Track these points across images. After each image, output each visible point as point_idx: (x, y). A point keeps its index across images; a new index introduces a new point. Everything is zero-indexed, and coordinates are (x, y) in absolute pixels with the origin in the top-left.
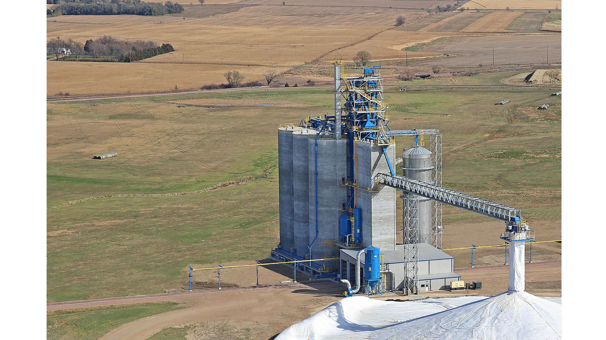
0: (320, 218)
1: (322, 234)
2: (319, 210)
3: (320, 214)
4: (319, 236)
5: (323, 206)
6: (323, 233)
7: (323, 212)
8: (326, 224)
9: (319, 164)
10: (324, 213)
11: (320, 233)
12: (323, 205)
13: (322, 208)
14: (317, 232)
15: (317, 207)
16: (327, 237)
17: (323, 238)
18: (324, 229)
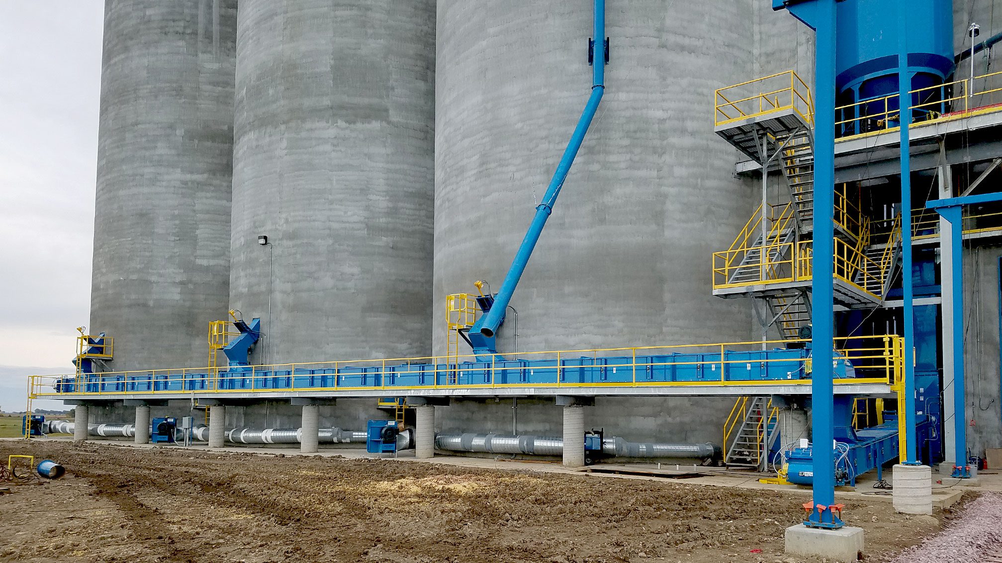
1: (652, 74)
4: (616, 98)
11: (620, 70)
14: (598, 52)
16: (700, 103)
17: (660, 114)
18: (668, 22)
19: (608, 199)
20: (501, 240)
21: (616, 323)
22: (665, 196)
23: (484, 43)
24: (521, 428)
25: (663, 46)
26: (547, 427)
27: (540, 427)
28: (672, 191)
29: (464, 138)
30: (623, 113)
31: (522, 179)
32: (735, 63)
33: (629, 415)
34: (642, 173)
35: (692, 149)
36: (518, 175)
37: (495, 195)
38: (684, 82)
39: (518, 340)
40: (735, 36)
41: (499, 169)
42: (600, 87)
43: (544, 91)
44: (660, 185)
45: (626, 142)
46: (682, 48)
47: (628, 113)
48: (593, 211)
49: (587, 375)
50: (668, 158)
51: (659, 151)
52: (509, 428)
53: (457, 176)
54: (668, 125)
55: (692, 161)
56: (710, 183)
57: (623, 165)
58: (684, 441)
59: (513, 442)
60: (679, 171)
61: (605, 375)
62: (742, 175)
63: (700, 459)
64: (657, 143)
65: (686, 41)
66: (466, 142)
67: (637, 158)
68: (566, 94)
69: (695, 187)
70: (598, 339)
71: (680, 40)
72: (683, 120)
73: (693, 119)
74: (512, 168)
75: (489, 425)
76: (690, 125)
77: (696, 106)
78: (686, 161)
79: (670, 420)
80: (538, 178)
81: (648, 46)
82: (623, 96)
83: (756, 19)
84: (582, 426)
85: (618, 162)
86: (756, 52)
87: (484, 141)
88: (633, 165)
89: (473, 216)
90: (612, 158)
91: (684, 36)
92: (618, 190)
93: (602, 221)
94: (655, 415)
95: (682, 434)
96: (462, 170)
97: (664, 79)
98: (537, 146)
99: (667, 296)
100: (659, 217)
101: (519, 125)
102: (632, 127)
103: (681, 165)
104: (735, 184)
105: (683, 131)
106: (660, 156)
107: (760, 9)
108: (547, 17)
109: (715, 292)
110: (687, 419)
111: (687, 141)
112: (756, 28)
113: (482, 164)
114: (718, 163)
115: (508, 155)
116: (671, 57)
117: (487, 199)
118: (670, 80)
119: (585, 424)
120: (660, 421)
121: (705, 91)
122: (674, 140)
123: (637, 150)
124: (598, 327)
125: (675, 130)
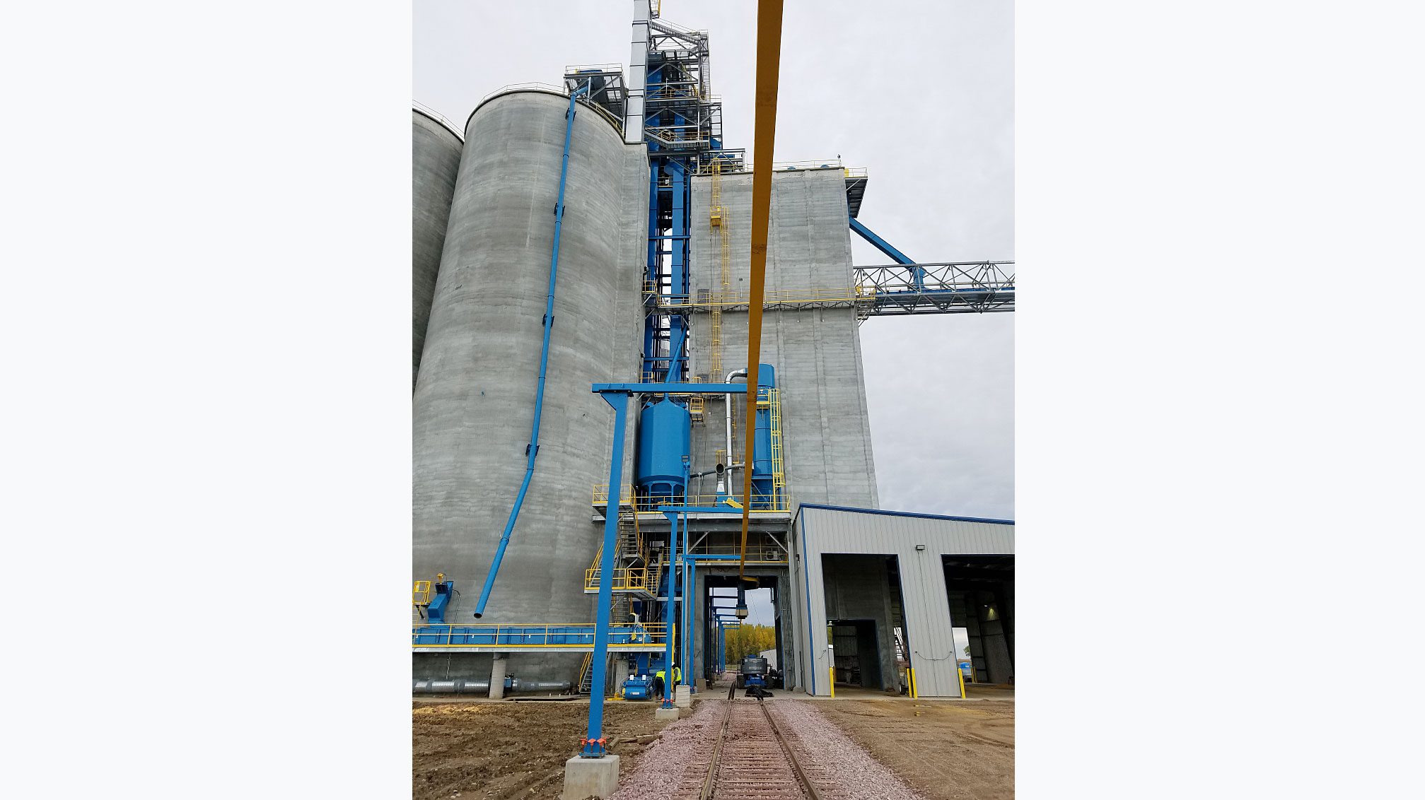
0: (553, 390)
1: (558, 465)
2: (554, 355)
3: (555, 373)
4: (539, 476)
5: (577, 345)
6: (563, 463)
7: (575, 368)
8: (580, 422)
9: (573, 183)
10: (578, 373)
11: (542, 461)
12: (577, 340)
13: (570, 351)
14: (532, 451)
15: (546, 339)
16: (579, 483)
17: (560, 487)
18: (569, 441)
19: (528, 530)
20: (455, 546)
21: (524, 605)
22: (558, 531)
23: (460, 429)
24: (452, 674)
25: (565, 452)
26: (472, 673)
27: (467, 673)
28: (562, 528)
29: (435, 479)
30: (541, 484)
31: (476, 511)
32: (597, 464)
33: (525, 664)
34: (548, 517)
35: (574, 506)
36: (473, 509)
37: (455, 518)
38: (573, 472)
39: (459, 614)
40: (597, 450)
41: (460, 503)
42: (531, 469)
43: (496, 465)
44: (556, 525)
45: (541, 499)
46: (574, 454)
47: (544, 484)
48: (518, 536)
49: (513, 639)
50: (561, 510)
51: (558, 506)
52: (443, 675)
53: (425, 501)
54: (564, 493)
55: (573, 513)
56: (581, 526)
57: (538, 512)
58: (553, 680)
59: (451, 684)
60: (567, 518)
61: (523, 640)
62: (595, 522)
63: (562, 691)
64: (557, 502)
65: (576, 451)
66: (437, 482)
67: (546, 509)
68: (510, 469)
69: (573, 527)
70: (512, 615)
71: (573, 450)
72: (571, 491)
73: (575, 491)
74: (469, 504)
75: (427, 673)
76: (574, 494)
77: (577, 485)
78: (570, 513)
79: (547, 666)
80: (486, 513)
81: (558, 451)
82: (542, 475)
83: (607, 443)
84: (504, 672)
85: (535, 510)
86: (605, 458)
87: (452, 484)
88: (543, 513)
89: (435, 528)
90: (533, 507)
91: (575, 448)
92: (534, 526)
93: (523, 542)
94: (539, 664)
95: (552, 676)
96: (431, 498)
97: (564, 469)
98: (488, 494)
99: (553, 589)
100: (553, 542)
101: (478, 480)
102: (545, 492)
103: (567, 515)
104: (591, 526)
105: (570, 497)
106: (558, 509)
107: (609, 438)
108: (504, 426)
109: (586, 592)
110: (556, 666)
111: (572, 502)
112: (606, 447)
113: (447, 498)
114: (584, 515)
115: (468, 496)
116: (568, 458)
117: (448, 520)
118: (566, 470)
119: (507, 670)
120: (542, 667)
121: (582, 477)
122: (565, 501)
123: (546, 504)
124: (513, 607)
125: (566, 496)
